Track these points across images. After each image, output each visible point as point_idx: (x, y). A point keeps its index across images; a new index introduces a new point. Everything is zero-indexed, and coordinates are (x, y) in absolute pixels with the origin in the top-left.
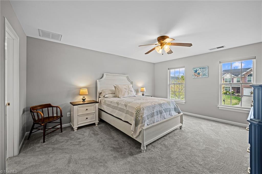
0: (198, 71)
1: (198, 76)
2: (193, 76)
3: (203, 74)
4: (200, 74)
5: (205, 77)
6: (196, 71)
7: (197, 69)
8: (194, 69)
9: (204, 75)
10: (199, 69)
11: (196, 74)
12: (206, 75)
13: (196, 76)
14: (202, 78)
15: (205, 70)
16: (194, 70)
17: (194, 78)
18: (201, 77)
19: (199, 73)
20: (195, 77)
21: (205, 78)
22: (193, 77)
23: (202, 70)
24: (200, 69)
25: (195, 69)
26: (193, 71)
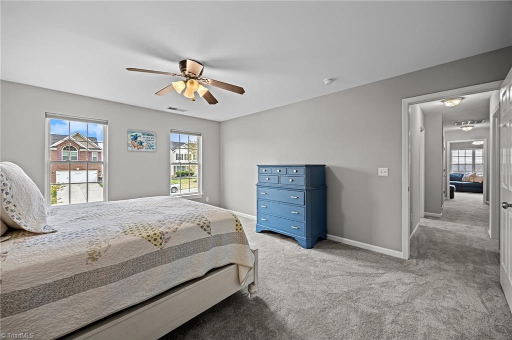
0: (139, 139)
1: (139, 147)
2: (128, 146)
3: (148, 146)
4: (143, 144)
5: (152, 150)
6: (136, 138)
7: (138, 134)
8: (129, 131)
9: (150, 147)
10: (141, 134)
11: (136, 144)
12: (153, 147)
13: (135, 147)
14: (147, 152)
15: (152, 138)
16: (132, 136)
17: (130, 151)
18: (144, 149)
19: (141, 143)
20: (134, 150)
21: (151, 152)
22: (130, 149)
23: (147, 138)
24: (143, 135)
25: (134, 134)
26: (129, 136)
